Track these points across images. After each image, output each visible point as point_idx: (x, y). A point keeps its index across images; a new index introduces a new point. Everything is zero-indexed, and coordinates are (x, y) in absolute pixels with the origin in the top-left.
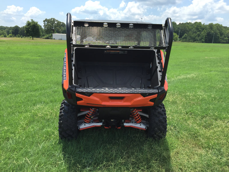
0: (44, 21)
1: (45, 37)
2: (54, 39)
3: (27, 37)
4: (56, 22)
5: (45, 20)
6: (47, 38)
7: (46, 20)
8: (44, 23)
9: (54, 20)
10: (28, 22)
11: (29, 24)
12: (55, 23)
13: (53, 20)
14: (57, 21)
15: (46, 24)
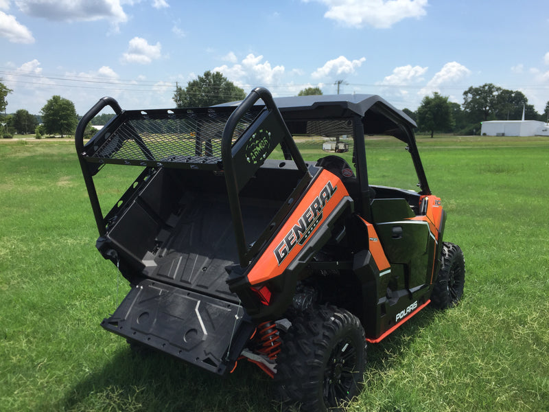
0: (466, 93)
1: (467, 130)
2: (484, 134)
3: (423, 133)
4: (495, 93)
5: (467, 90)
6: (471, 133)
7: (471, 90)
8: (464, 98)
9: (491, 87)
10: (427, 98)
11: (428, 102)
12: (494, 96)
13: (489, 87)
14: (498, 89)
15: (469, 100)
